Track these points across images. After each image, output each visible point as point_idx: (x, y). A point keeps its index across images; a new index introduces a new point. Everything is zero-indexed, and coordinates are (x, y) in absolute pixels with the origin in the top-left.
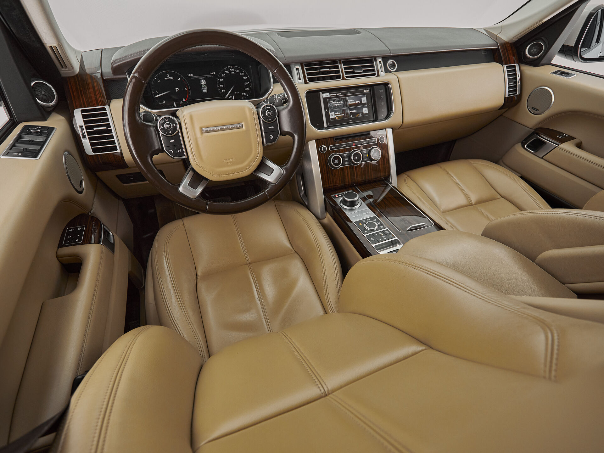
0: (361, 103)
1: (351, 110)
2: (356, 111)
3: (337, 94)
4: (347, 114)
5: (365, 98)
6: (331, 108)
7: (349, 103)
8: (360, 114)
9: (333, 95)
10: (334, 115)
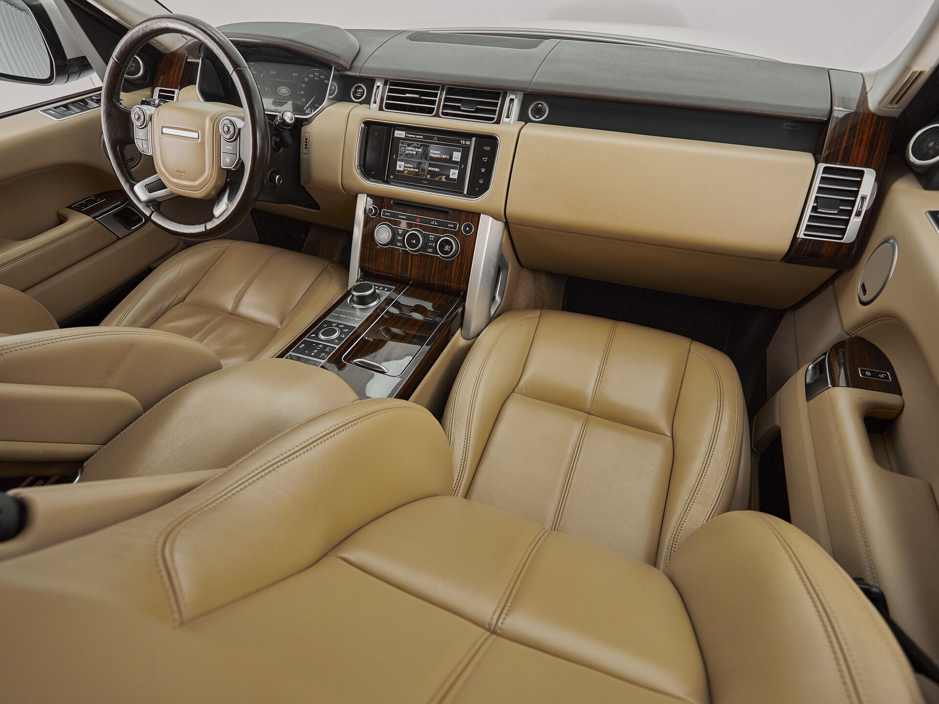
0: (450, 160)
1: (430, 165)
2: (439, 170)
3: (417, 137)
4: (423, 170)
5: (460, 154)
6: (402, 155)
7: (431, 155)
8: (444, 177)
9: (411, 136)
10: (403, 167)
